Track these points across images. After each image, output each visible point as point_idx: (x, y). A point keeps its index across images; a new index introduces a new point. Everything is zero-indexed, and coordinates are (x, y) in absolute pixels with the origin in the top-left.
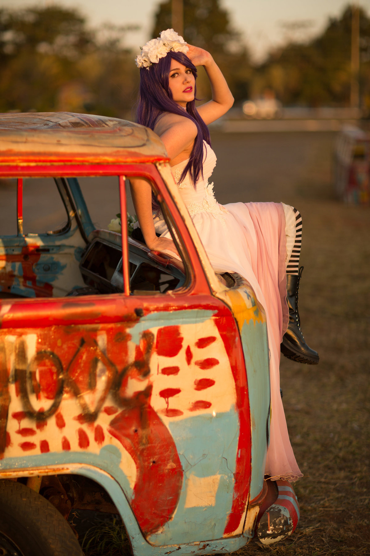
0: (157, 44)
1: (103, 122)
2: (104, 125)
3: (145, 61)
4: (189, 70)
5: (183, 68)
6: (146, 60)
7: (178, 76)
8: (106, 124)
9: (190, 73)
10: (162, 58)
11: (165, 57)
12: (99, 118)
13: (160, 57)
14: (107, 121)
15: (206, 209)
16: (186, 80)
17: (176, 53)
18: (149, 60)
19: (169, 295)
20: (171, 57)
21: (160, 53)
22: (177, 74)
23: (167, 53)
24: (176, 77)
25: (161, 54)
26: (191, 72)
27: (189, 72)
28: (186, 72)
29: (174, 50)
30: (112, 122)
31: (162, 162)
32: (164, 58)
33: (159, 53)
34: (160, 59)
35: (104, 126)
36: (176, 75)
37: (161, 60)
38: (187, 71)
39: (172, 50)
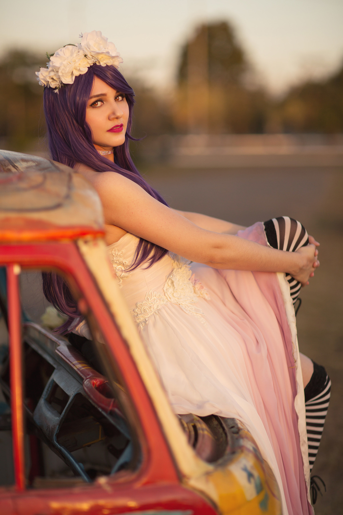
0: (75, 55)
1: (11, 162)
2: (11, 167)
3: (52, 79)
4: (121, 95)
5: (111, 93)
6: (55, 78)
7: (101, 106)
8: (15, 167)
9: (122, 100)
10: (80, 75)
11: (84, 74)
12: (7, 155)
13: (77, 74)
14: (17, 161)
15: (170, 298)
16: (114, 113)
17: (102, 67)
18: (59, 78)
19: (100, 487)
20: (95, 74)
21: (78, 68)
22: (101, 101)
23: (88, 68)
24: (99, 107)
25: (79, 70)
26: (125, 99)
27: (120, 98)
28: (116, 99)
29: (99, 62)
30: (26, 163)
31: (89, 237)
32: (82, 75)
33: (76, 69)
34: (76, 77)
35: (9, 170)
36: (99, 103)
37: (78, 79)
38: (118, 96)
39: (98, 64)
